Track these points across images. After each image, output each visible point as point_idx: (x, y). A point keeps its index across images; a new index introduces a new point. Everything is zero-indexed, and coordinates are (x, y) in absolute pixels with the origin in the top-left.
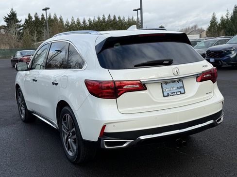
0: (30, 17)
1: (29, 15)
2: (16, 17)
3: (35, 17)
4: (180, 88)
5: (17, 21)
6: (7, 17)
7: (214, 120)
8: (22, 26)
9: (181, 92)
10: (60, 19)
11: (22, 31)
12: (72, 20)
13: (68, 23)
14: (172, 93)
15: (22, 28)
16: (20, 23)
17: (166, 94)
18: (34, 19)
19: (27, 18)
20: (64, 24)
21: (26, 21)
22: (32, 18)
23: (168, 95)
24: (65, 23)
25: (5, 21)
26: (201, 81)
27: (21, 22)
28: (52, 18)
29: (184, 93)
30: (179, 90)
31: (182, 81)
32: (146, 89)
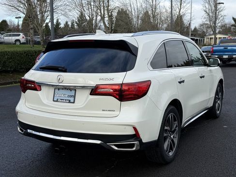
4: (71, 96)
9: (70, 100)
14: (61, 100)
17: (55, 99)
23: (57, 101)
29: (74, 103)
30: (69, 99)
31: (75, 90)
32: (41, 90)
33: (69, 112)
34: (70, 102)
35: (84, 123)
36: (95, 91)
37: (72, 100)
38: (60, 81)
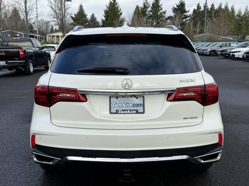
0: (199, 7)
1: (199, 4)
2: (184, 7)
3: (204, 7)
4: (138, 105)
5: (185, 11)
6: (176, 7)
7: (192, 156)
8: (189, 17)
10: (232, 8)
11: (188, 22)
12: (246, 10)
13: (240, 13)
14: (123, 111)
15: (189, 18)
16: (187, 14)
17: (113, 110)
18: (202, 9)
19: (196, 8)
20: (236, 15)
21: (194, 11)
22: (201, 8)
23: (117, 112)
24: (236, 13)
25: (173, 12)
26: (173, 100)
27: (189, 13)
28: (222, 8)
29: (143, 113)
30: (135, 108)
31: (143, 97)
32: (86, 101)
33: (134, 125)
34: (137, 112)
35: (168, 136)
36: (176, 95)
37: (140, 109)
38: (127, 87)
